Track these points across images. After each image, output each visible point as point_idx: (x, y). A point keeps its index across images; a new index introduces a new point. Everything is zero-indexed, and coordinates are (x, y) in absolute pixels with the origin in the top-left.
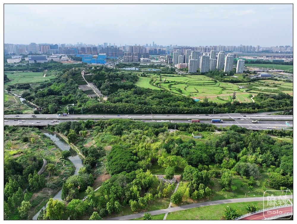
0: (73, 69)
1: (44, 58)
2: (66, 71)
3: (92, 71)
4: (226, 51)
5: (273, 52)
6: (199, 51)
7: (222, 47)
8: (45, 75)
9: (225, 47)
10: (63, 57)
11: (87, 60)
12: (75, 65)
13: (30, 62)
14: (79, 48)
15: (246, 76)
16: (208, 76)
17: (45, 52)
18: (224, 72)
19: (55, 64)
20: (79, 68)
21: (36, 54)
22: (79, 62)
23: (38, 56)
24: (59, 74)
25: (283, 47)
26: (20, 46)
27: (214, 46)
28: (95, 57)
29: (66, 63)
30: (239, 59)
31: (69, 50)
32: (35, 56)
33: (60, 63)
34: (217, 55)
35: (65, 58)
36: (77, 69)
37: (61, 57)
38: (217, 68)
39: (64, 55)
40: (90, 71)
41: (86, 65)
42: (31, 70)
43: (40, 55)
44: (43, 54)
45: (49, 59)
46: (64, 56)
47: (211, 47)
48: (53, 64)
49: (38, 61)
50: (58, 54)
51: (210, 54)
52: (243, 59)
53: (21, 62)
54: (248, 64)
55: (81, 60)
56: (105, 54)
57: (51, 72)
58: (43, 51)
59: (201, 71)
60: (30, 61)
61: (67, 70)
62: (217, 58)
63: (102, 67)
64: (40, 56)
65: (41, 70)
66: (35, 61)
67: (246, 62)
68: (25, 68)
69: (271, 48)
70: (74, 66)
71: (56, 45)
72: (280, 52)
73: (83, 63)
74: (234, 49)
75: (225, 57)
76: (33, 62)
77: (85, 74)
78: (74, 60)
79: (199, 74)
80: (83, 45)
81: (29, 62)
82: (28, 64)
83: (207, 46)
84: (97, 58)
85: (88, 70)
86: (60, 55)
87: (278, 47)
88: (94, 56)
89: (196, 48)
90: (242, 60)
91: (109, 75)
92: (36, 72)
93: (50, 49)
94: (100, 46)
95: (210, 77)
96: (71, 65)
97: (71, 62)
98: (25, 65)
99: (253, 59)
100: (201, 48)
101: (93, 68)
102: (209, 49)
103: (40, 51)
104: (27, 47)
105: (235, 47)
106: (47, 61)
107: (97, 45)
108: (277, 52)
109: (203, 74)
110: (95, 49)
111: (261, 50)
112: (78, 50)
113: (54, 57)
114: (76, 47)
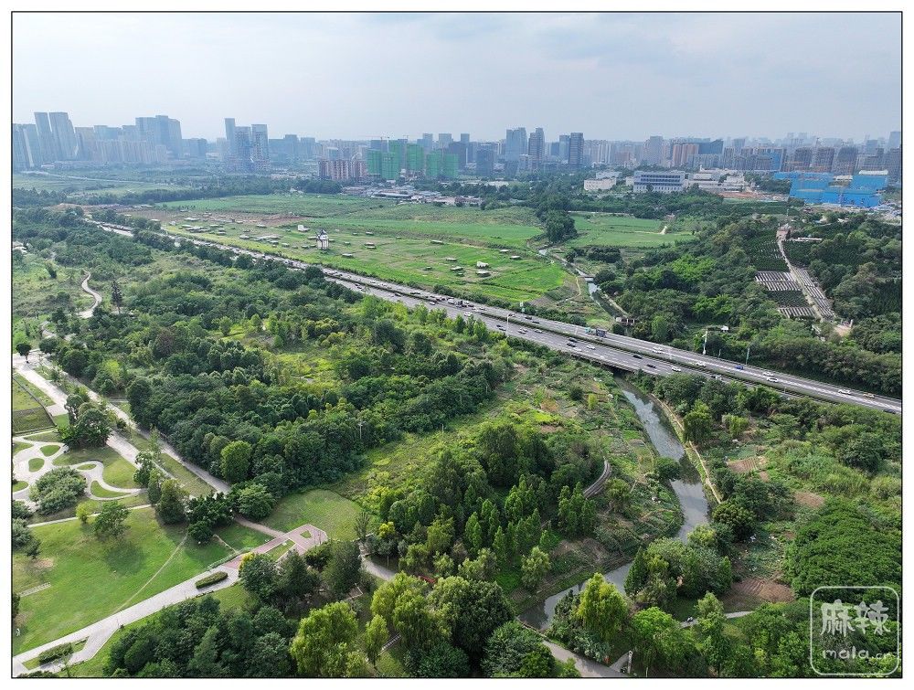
0: (754, 217)
1: (674, 181)
2: (729, 223)
3: (815, 229)
8: (666, 227)
10: (729, 180)
11: (807, 190)
12: (763, 204)
13: (635, 191)
14: (791, 152)
17: (682, 163)
19: (700, 199)
20: (775, 216)
21: (656, 168)
22: (776, 198)
23: (660, 173)
24: (705, 229)
26: (623, 145)
28: (839, 183)
29: (733, 198)
31: (754, 157)
32: (652, 173)
33: (716, 196)
35: (736, 180)
36: (765, 217)
37: (722, 179)
39: (736, 171)
40: (809, 228)
41: (798, 209)
42: (632, 211)
43: (667, 170)
44: (674, 168)
45: (687, 183)
46: (735, 175)
48: (696, 198)
49: (656, 189)
50: (717, 170)
53: (613, 188)
55: (786, 191)
56: (885, 172)
57: (683, 220)
58: (678, 160)
60: (635, 187)
61: (733, 219)
63: (860, 219)
64: (665, 173)
65: (658, 213)
66: (649, 187)
68: (619, 204)
70: (759, 208)
71: (719, 142)
73: (790, 199)
76: (644, 189)
77: (788, 237)
78: (763, 188)
80: (805, 142)
81: (632, 189)
82: (629, 196)
84: (849, 185)
85: (803, 225)
86: (723, 173)
88: (841, 177)
91: (880, 250)
92: (645, 217)
93: (697, 155)
94: (871, 143)
96: (749, 204)
97: (754, 195)
98: (621, 196)
101: (824, 219)
103: (670, 158)
104: (637, 148)
106: (680, 189)
110: (849, 153)
112: (786, 158)
113: (705, 178)
114: (779, 147)
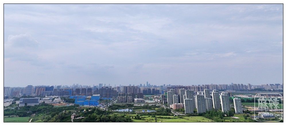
0: (64, 112)
1: (36, 101)
2: (55, 115)
3: (82, 114)
4: (219, 89)
5: (265, 91)
6: (192, 90)
7: (214, 85)
8: (31, 119)
9: (217, 85)
10: (56, 99)
11: (80, 101)
12: (66, 107)
13: (19, 106)
14: (74, 90)
15: (248, 116)
16: (207, 117)
17: (39, 94)
18: (223, 113)
19: (45, 107)
20: (70, 111)
21: (29, 97)
22: (71, 105)
23: (31, 98)
24: (47, 118)
25: (273, 85)
26: (16, 89)
27: (206, 85)
28: (88, 98)
29: (57, 106)
30: (234, 98)
31: (64, 91)
32: (27, 99)
33: (51, 105)
34: (211, 94)
35: (58, 99)
36: (67, 111)
37: (53, 99)
38: (214, 108)
39: (58, 96)
40: (81, 114)
41: (77, 108)
42: (18, 114)
43: (34, 97)
44: (36, 96)
45: (41, 102)
46: (57, 98)
47: (203, 85)
48: (44, 107)
49: (28, 105)
50: (52, 96)
51: (204, 93)
52: (239, 98)
53: (10, 106)
54: (245, 103)
55: (73, 102)
56: (99, 95)
57: (38, 116)
58: (38, 94)
59: (198, 112)
60: (20, 104)
61: (57, 113)
62: (212, 97)
63: (94, 109)
64: (33, 98)
65: (29, 114)
66: (26, 104)
67: (243, 101)
68: (12, 112)
69: (262, 85)
70: (65, 108)
71: (52, 87)
72: (272, 90)
73: (75, 105)
74: (227, 88)
75: (219, 96)
76: (23, 105)
77: (75, 118)
78: (67, 102)
79: (197, 116)
80: (78, 87)
81: (18, 105)
82: (17, 108)
83: (199, 85)
84: (90, 99)
85: (79, 113)
86: (53, 97)
87: (269, 85)
88: (88, 97)
89: (190, 87)
90: (237, 99)
91: (100, 119)
92: (23, 116)
93: (45, 91)
94: (95, 87)
95: (209, 118)
96: (62, 107)
97: (64, 104)
98: (14, 108)
99: (248, 97)
100: (194, 87)
101: (85, 110)
102: (202, 88)
103: (35, 93)
104: (22, 90)
105: (226, 85)
106: (38, 104)
107: (92, 86)
108: (270, 91)
109: (200, 115)
110: (90, 90)
111: (253, 88)
112: (73, 91)
113: (47, 100)
114: (71, 88)
